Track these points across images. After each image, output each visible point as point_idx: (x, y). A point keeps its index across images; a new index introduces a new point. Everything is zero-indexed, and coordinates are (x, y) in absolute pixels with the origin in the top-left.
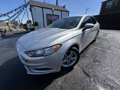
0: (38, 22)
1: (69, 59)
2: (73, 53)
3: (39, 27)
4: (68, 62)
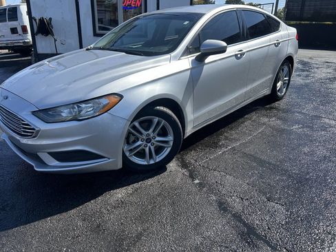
0: (51, 19)
1: (148, 140)
2: (158, 123)
3: (55, 40)
4: (147, 149)
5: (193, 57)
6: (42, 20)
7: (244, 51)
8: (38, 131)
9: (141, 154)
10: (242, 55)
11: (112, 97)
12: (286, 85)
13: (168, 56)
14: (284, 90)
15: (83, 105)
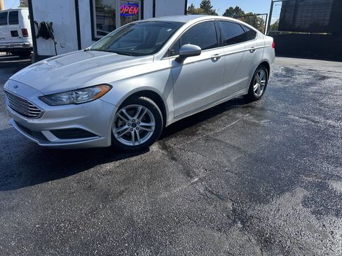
0: (51, 23)
1: (134, 125)
2: (142, 111)
3: (55, 43)
4: (133, 133)
5: (173, 58)
6: (43, 25)
7: (220, 55)
8: (43, 112)
9: (128, 137)
10: (218, 58)
11: (104, 87)
12: (263, 88)
13: (152, 57)
14: (261, 92)
15: (80, 93)
